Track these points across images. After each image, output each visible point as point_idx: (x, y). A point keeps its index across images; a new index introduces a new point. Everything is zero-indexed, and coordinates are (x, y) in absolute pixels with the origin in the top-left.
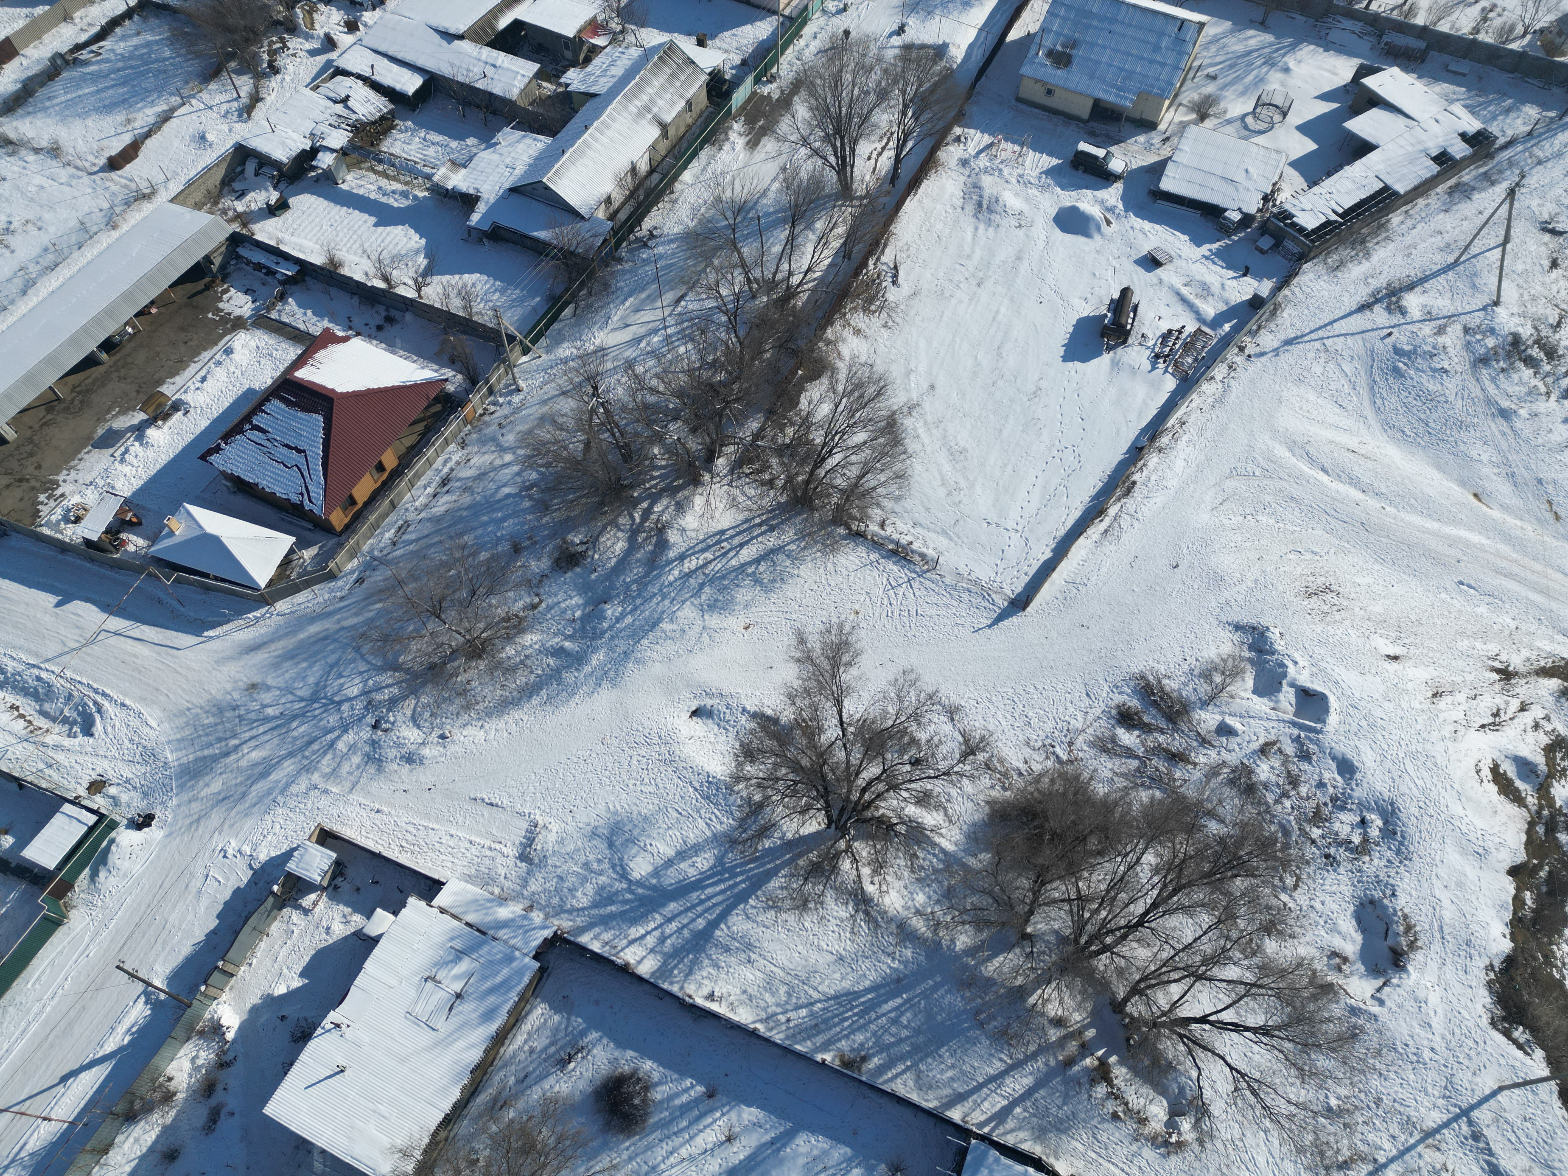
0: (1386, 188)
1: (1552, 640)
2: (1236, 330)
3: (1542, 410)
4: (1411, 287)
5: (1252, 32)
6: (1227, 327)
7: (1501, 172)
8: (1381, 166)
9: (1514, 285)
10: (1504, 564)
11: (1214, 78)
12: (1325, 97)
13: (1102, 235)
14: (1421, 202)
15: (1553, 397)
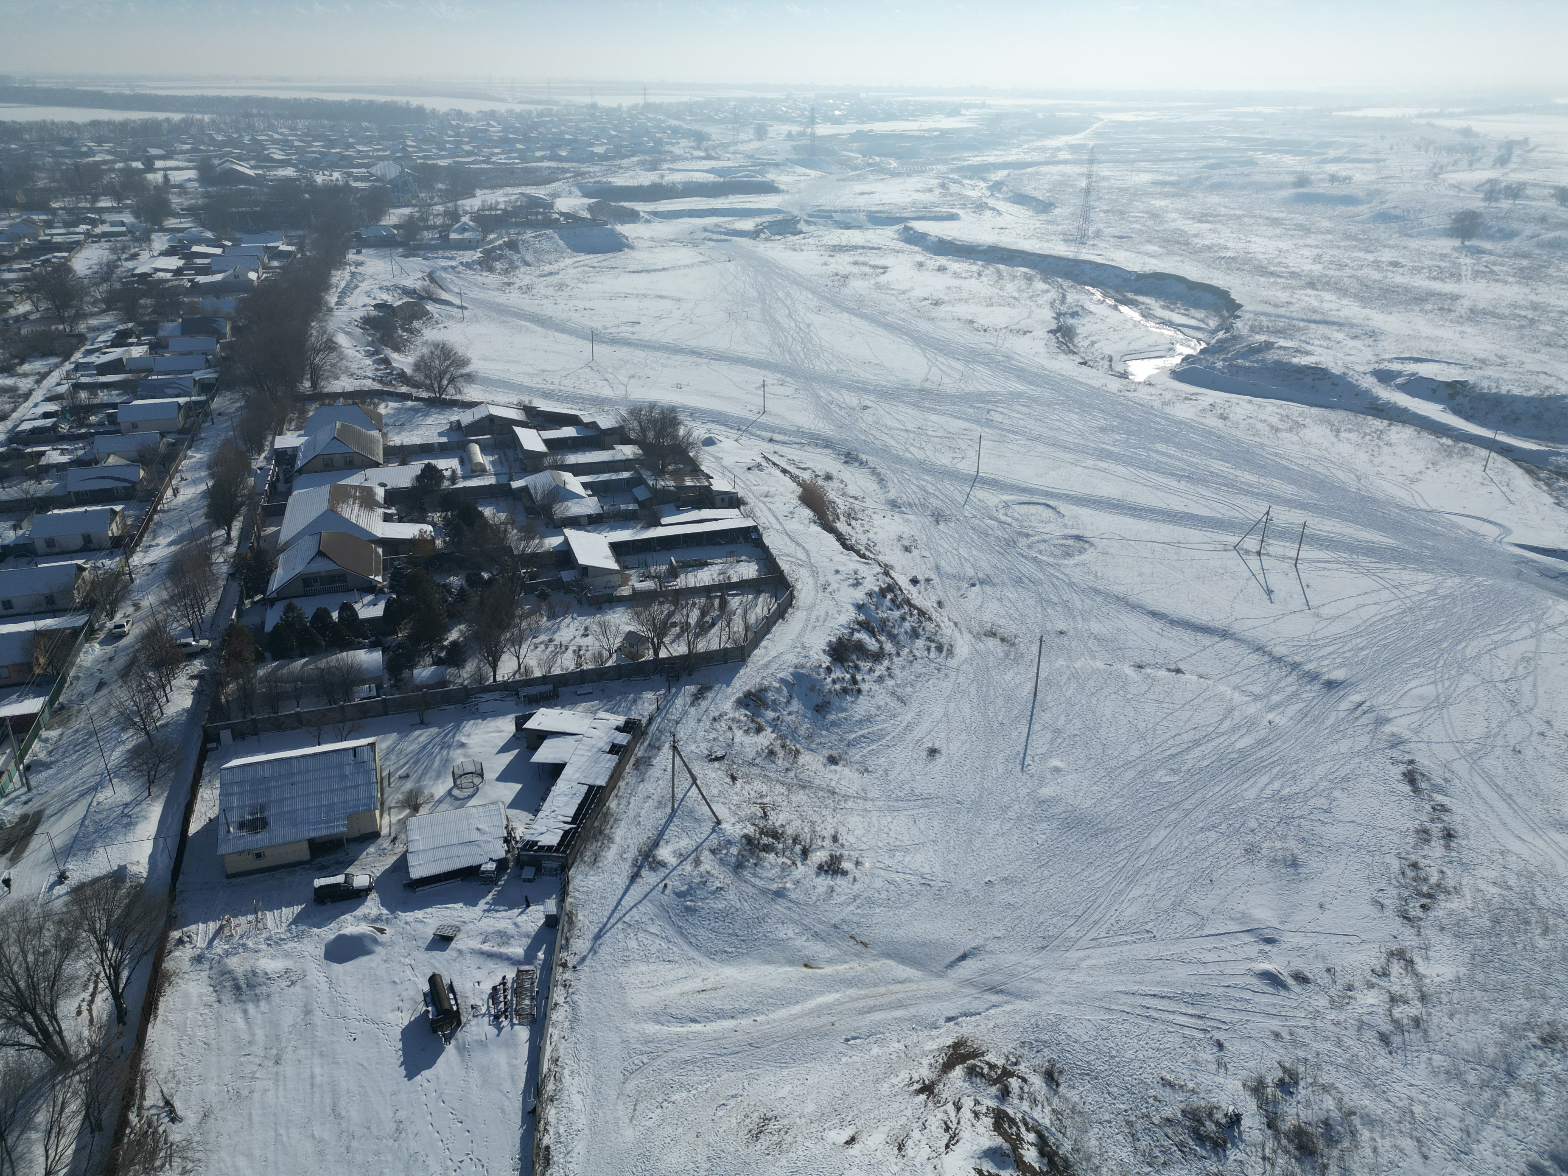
0: (591, 787)
1: (932, 1038)
2: (550, 953)
3: (799, 876)
4: (656, 844)
5: (417, 733)
6: (541, 955)
7: (658, 739)
8: (577, 775)
9: (720, 805)
10: (861, 1004)
11: (407, 776)
12: (504, 749)
13: (382, 944)
14: (622, 784)
15: (799, 864)
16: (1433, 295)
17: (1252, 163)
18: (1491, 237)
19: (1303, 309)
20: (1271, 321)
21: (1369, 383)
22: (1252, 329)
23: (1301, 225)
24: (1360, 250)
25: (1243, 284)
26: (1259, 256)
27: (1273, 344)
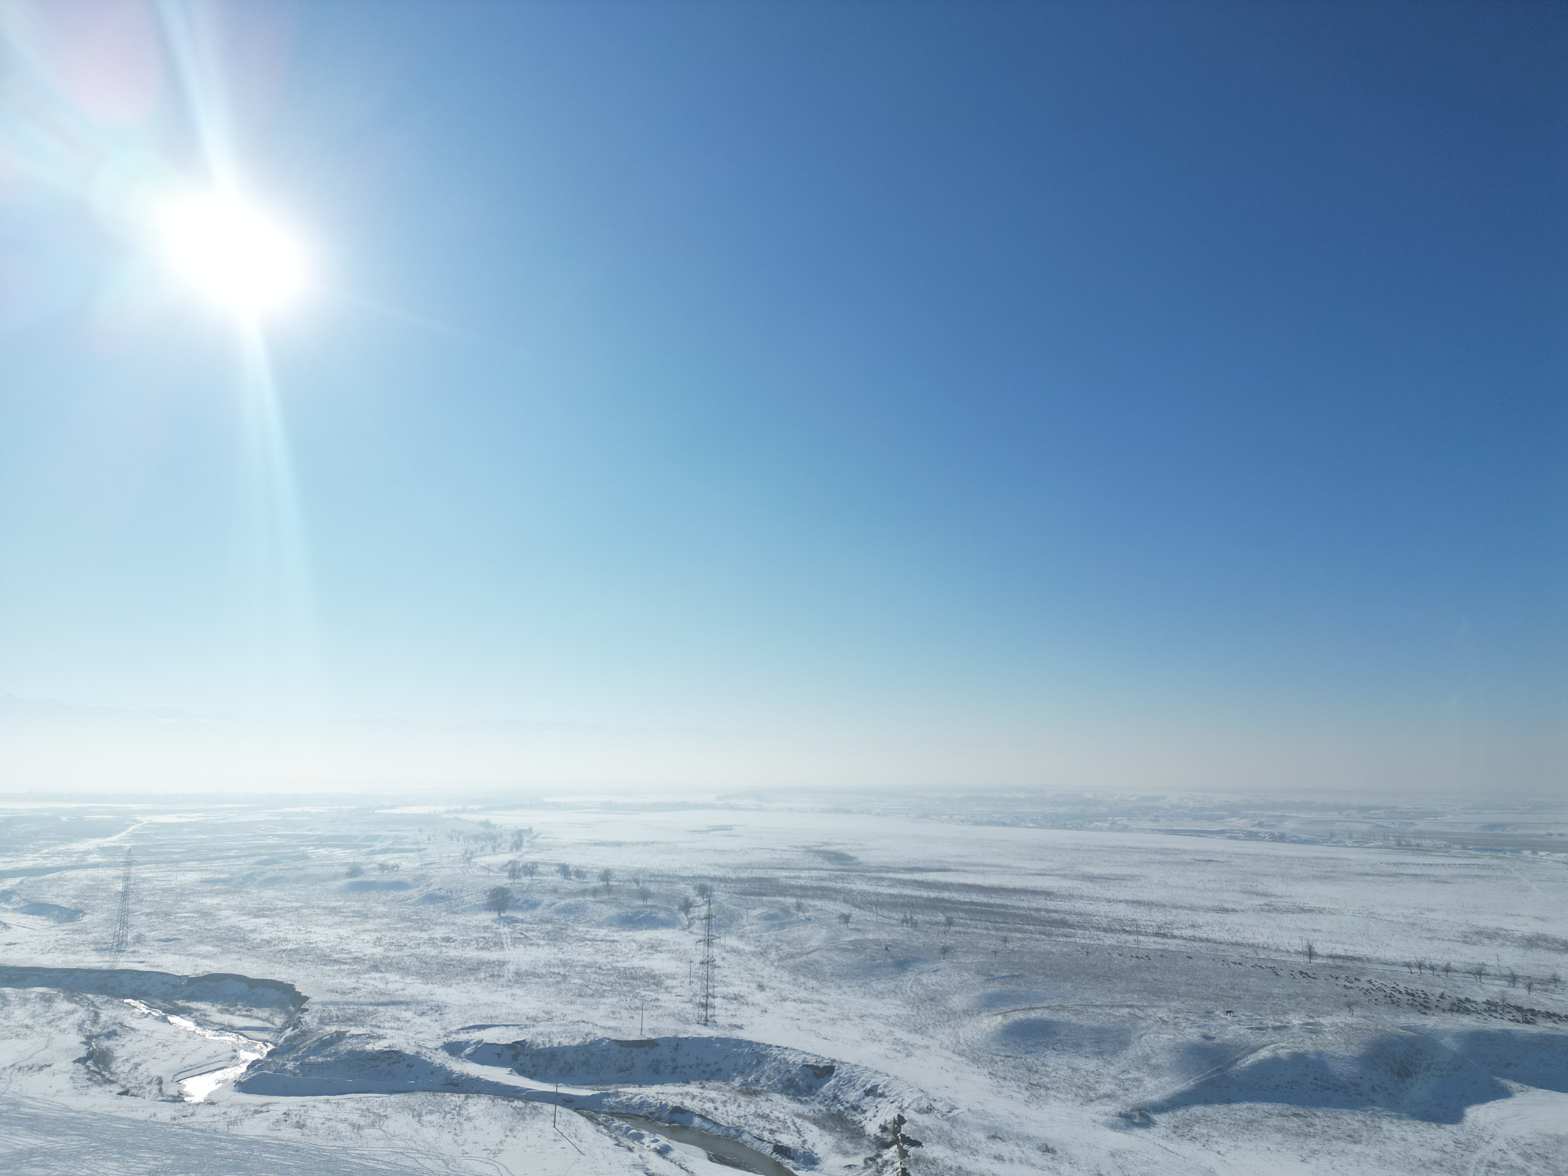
16: (483, 963)
17: (304, 857)
18: (520, 908)
19: (370, 993)
20: (339, 1010)
21: (441, 1058)
22: (322, 1021)
23: (358, 912)
24: (415, 929)
25: (308, 975)
26: (321, 945)
27: (344, 1033)
